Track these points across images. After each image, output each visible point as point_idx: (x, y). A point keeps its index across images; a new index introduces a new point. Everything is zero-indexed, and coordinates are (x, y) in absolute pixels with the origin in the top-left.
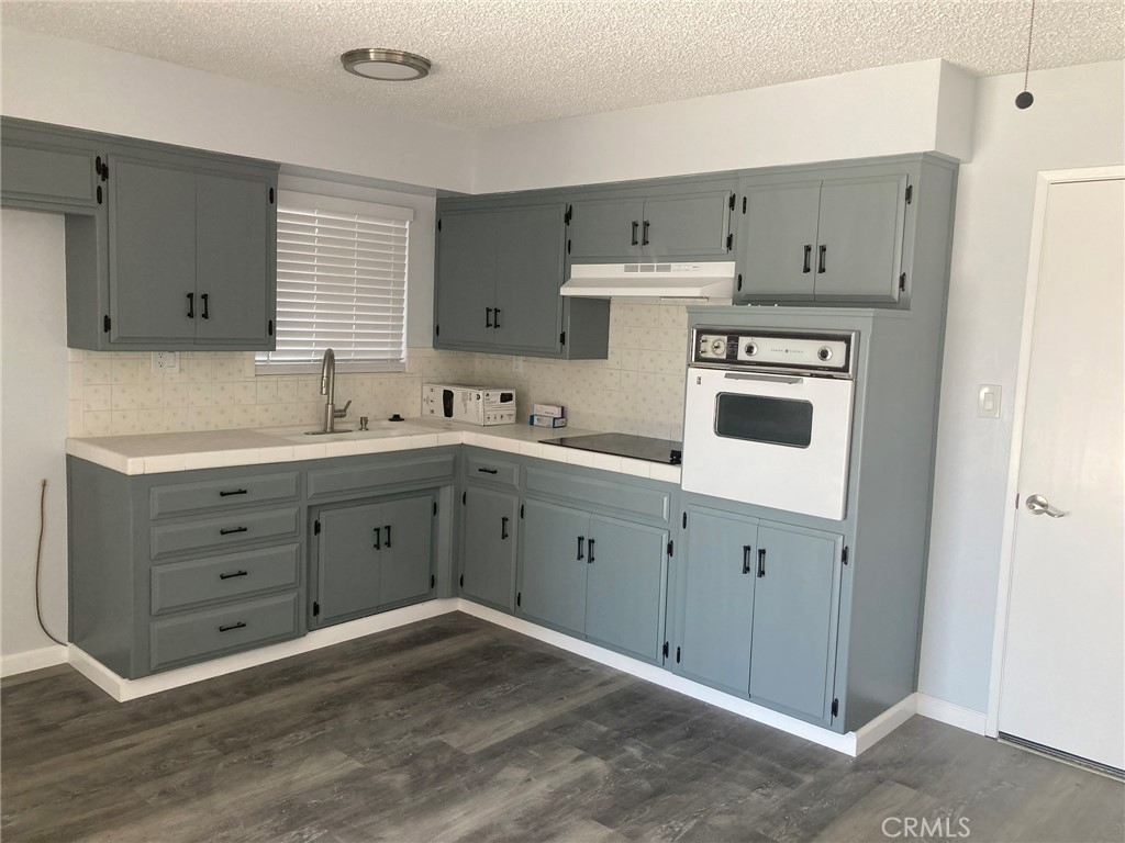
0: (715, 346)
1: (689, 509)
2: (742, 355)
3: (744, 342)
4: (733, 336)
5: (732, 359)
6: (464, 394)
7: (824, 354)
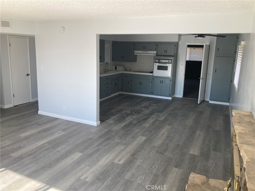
0: (157, 61)
1: (154, 78)
2: (160, 62)
3: (160, 60)
4: (159, 60)
5: (159, 62)
6: (119, 67)
7: (169, 61)
